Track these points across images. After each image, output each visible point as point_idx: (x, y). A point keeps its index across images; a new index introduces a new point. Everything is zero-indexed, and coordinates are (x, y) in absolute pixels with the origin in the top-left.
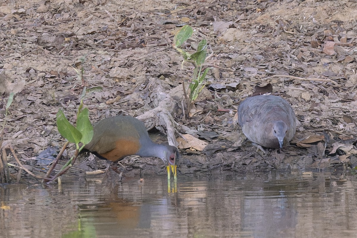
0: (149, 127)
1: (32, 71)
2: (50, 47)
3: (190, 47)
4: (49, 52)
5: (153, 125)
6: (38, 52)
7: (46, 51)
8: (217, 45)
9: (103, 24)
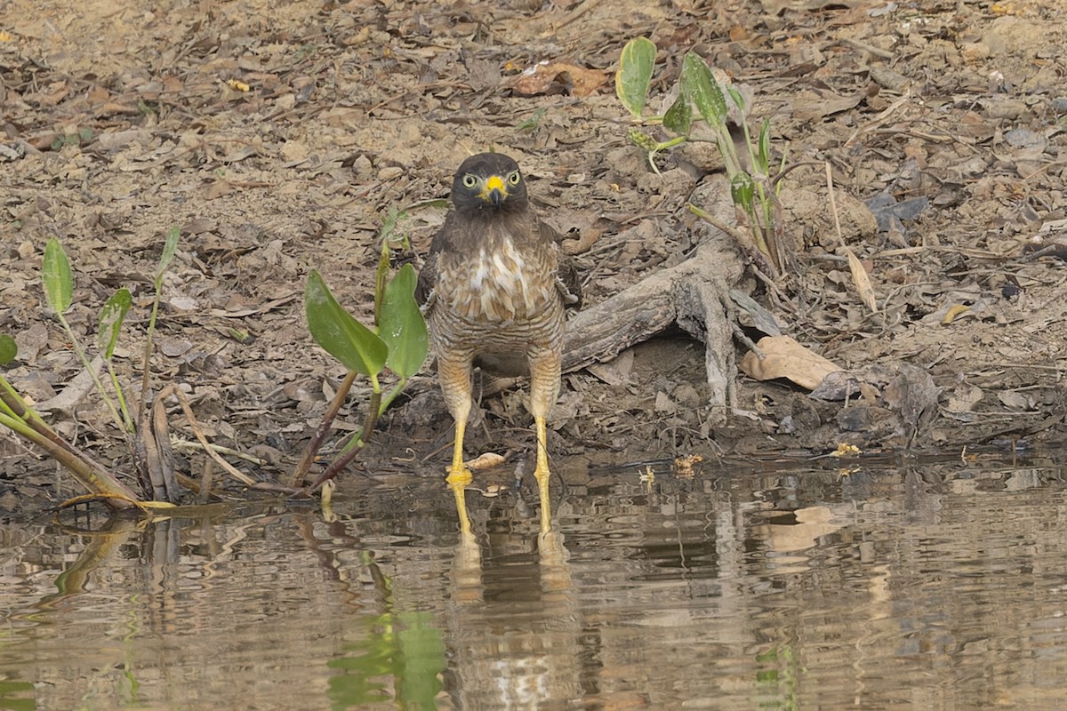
0: (657, 323)
1: (363, 162)
2: (443, 89)
4: (439, 102)
5: (668, 316)
6: (408, 104)
7: (432, 102)
8: (951, 69)
9: (634, 14)
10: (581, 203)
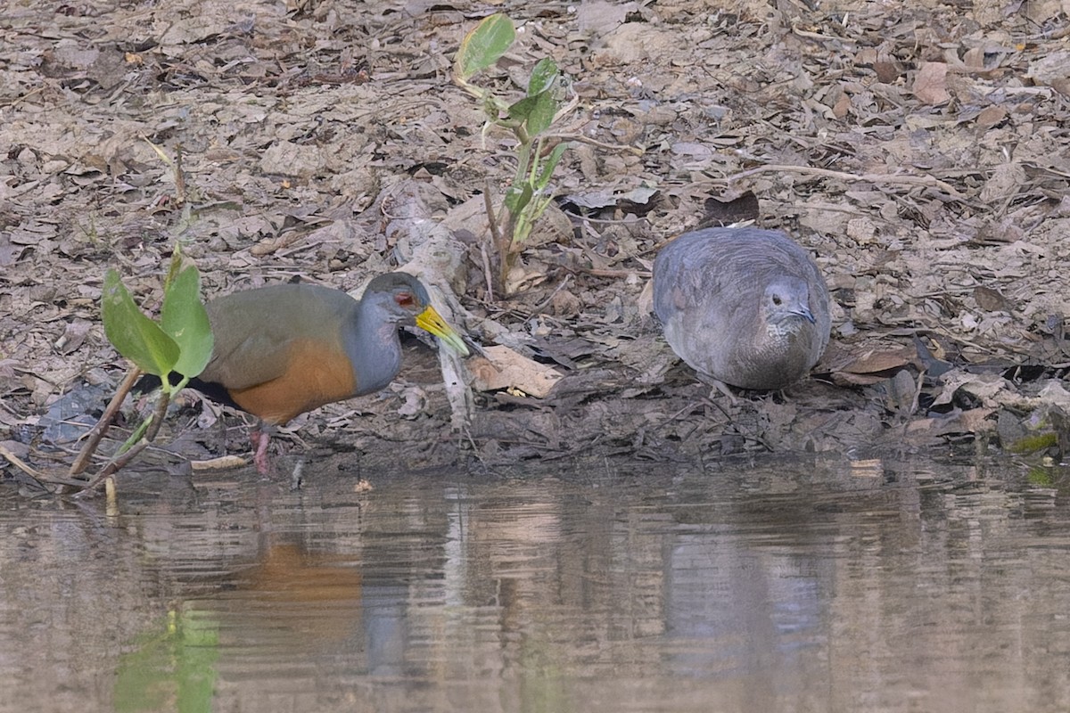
1: (25, 155)
2: (80, 81)
3: (508, 82)
4: (78, 96)
6: (46, 98)
7: (70, 95)
8: (588, 74)
9: (241, 11)
10: (264, 201)
